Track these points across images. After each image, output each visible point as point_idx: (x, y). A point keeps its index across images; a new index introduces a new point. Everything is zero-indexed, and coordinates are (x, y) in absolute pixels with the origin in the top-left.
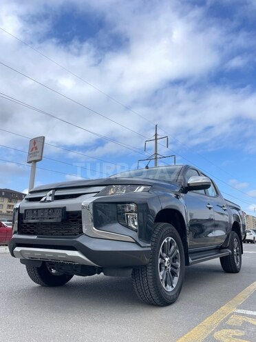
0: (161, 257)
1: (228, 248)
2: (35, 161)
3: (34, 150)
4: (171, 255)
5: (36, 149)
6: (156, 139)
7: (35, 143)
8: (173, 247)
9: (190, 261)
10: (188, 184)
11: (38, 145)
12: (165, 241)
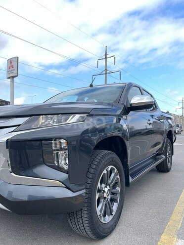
0: (99, 191)
1: (163, 154)
2: (13, 77)
3: (11, 69)
4: (111, 183)
5: (13, 67)
6: (106, 58)
7: (11, 63)
8: (113, 175)
9: (131, 180)
10: (131, 104)
11: (14, 64)
12: (105, 172)
